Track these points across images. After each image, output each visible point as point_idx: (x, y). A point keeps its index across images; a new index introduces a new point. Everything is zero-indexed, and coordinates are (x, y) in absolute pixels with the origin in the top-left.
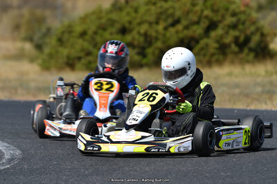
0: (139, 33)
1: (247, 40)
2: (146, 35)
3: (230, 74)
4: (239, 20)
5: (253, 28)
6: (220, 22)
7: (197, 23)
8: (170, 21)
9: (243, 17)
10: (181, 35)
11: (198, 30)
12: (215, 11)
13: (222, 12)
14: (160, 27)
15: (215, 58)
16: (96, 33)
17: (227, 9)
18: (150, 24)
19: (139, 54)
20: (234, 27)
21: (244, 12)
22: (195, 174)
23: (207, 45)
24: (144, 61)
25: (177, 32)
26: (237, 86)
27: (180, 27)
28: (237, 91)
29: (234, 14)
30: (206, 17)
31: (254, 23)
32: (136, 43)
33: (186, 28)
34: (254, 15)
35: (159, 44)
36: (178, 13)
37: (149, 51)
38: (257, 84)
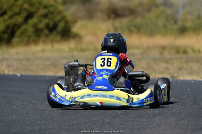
3: (43, 51)
4: (49, 11)
5: (59, 17)
7: (19, 13)
9: (52, 9)
11: (19, 19)
12: (32, 5)
13: (37, 6)
15: (32, 39)
17: (40, 3)
21: (52, 6)
22: (19, 123)
25: (4, 20)
26: (48, 59)
27: (6, 17)
28: (48, 63)
29: (45, 7)
30: (26, 9)
33: (11, 17)
34: (61, 7)
36: (5, 7)
38: (62, 58)
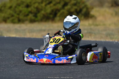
0: (34, 7)
1: (81, 10)
2: (37, 8)
6: (69, 2)
8: (47, 2)
10: (52, 8)
14: (43, 5)
16: (16, 7)
18: (39, 3)
19: (34, 16)
20: (75, 5)
23: (63, 13)
24: (36, 19)
31: (83, 3)
32: (33, 11)
35: (43, 12)
37: (39, 15)
